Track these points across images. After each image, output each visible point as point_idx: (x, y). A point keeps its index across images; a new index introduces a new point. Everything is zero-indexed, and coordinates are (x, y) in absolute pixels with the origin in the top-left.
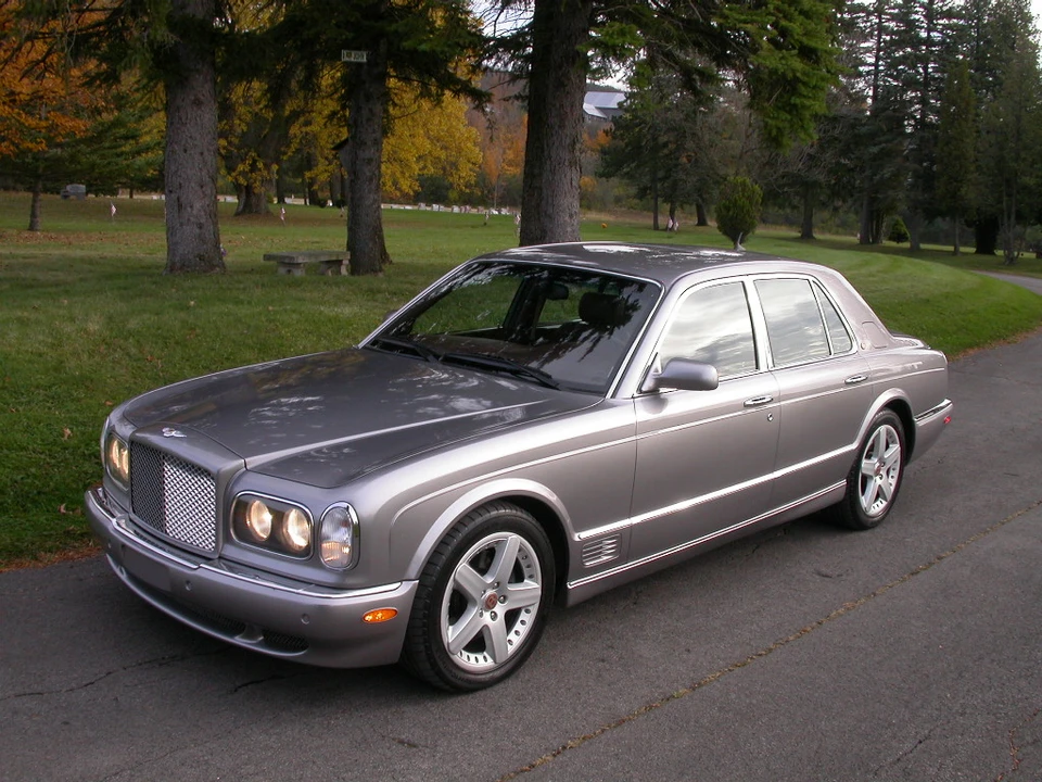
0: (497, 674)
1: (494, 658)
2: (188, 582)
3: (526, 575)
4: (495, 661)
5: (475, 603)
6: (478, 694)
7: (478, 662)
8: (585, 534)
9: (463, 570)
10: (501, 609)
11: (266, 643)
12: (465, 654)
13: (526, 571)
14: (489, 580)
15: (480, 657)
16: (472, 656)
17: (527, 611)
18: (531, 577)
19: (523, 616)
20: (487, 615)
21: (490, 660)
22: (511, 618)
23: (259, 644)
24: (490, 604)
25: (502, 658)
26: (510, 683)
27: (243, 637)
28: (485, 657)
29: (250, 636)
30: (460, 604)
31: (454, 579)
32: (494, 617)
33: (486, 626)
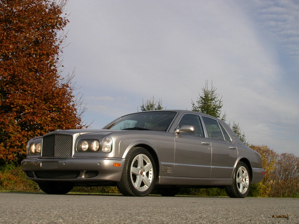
0: (150, 189)
5: (138, 175)
9: (132, 169)
10: (144, 173)
12: (141, 188)
13: (146, 161)
14: (139, 168)
15: (144, 187)
19: (150, 172)
21: (147, 187)
24: (141, 174)
25: (149, 185)
31: (131, 172)
32: (144, 176)
33: (143, 179)
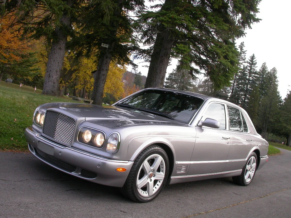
0: (149, 199)
1: (149, 193)
2: (60, 152)
3: (161, 170)
4: (149, 195)
5: (147, 174)
6: (142, 204)
7: (144, 194)
8: (179, 162)
9: (146, 163)
10: (153, 179)
11: (82, 175)
12: (141, 190)
14: (152, 168)
15: (145, 192)
16: (143, 191)
17: (159, 182)
18: (162, 171)
19: (158, 183)
20: (149, 179)
21: (147, 194)
22: (155, 182)
23: (79, 175)
24: (151, 176)
25: (151, 194)
26: (152, 203)
27: (74, 172)
28: (146, 193)
29: (77, 172)
30: (143, 173)
31: (143, 165)
32: (151, 180)
33: (148, 183)
